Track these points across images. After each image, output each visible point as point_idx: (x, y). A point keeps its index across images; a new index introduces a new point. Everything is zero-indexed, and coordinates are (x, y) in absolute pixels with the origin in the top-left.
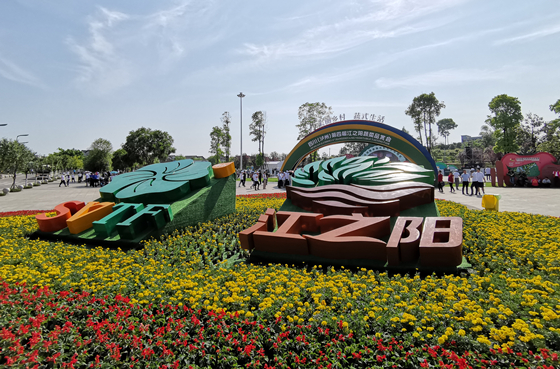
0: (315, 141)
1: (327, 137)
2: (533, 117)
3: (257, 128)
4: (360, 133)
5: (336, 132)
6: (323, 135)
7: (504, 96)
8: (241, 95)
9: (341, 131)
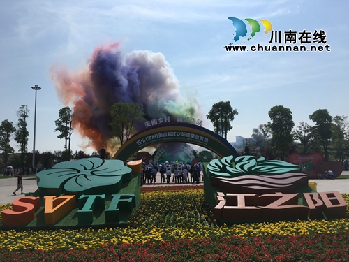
0: (143, 140)
1: (154, 136)
2: (304, 125)
3: (64, 124)
4: (183, 134)
5: (162, 132)
6: (151, 135)
7: (281, 107)
8: (36, 88)
9: (167, 132)
